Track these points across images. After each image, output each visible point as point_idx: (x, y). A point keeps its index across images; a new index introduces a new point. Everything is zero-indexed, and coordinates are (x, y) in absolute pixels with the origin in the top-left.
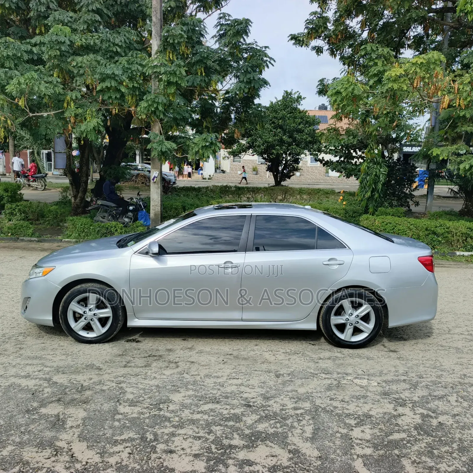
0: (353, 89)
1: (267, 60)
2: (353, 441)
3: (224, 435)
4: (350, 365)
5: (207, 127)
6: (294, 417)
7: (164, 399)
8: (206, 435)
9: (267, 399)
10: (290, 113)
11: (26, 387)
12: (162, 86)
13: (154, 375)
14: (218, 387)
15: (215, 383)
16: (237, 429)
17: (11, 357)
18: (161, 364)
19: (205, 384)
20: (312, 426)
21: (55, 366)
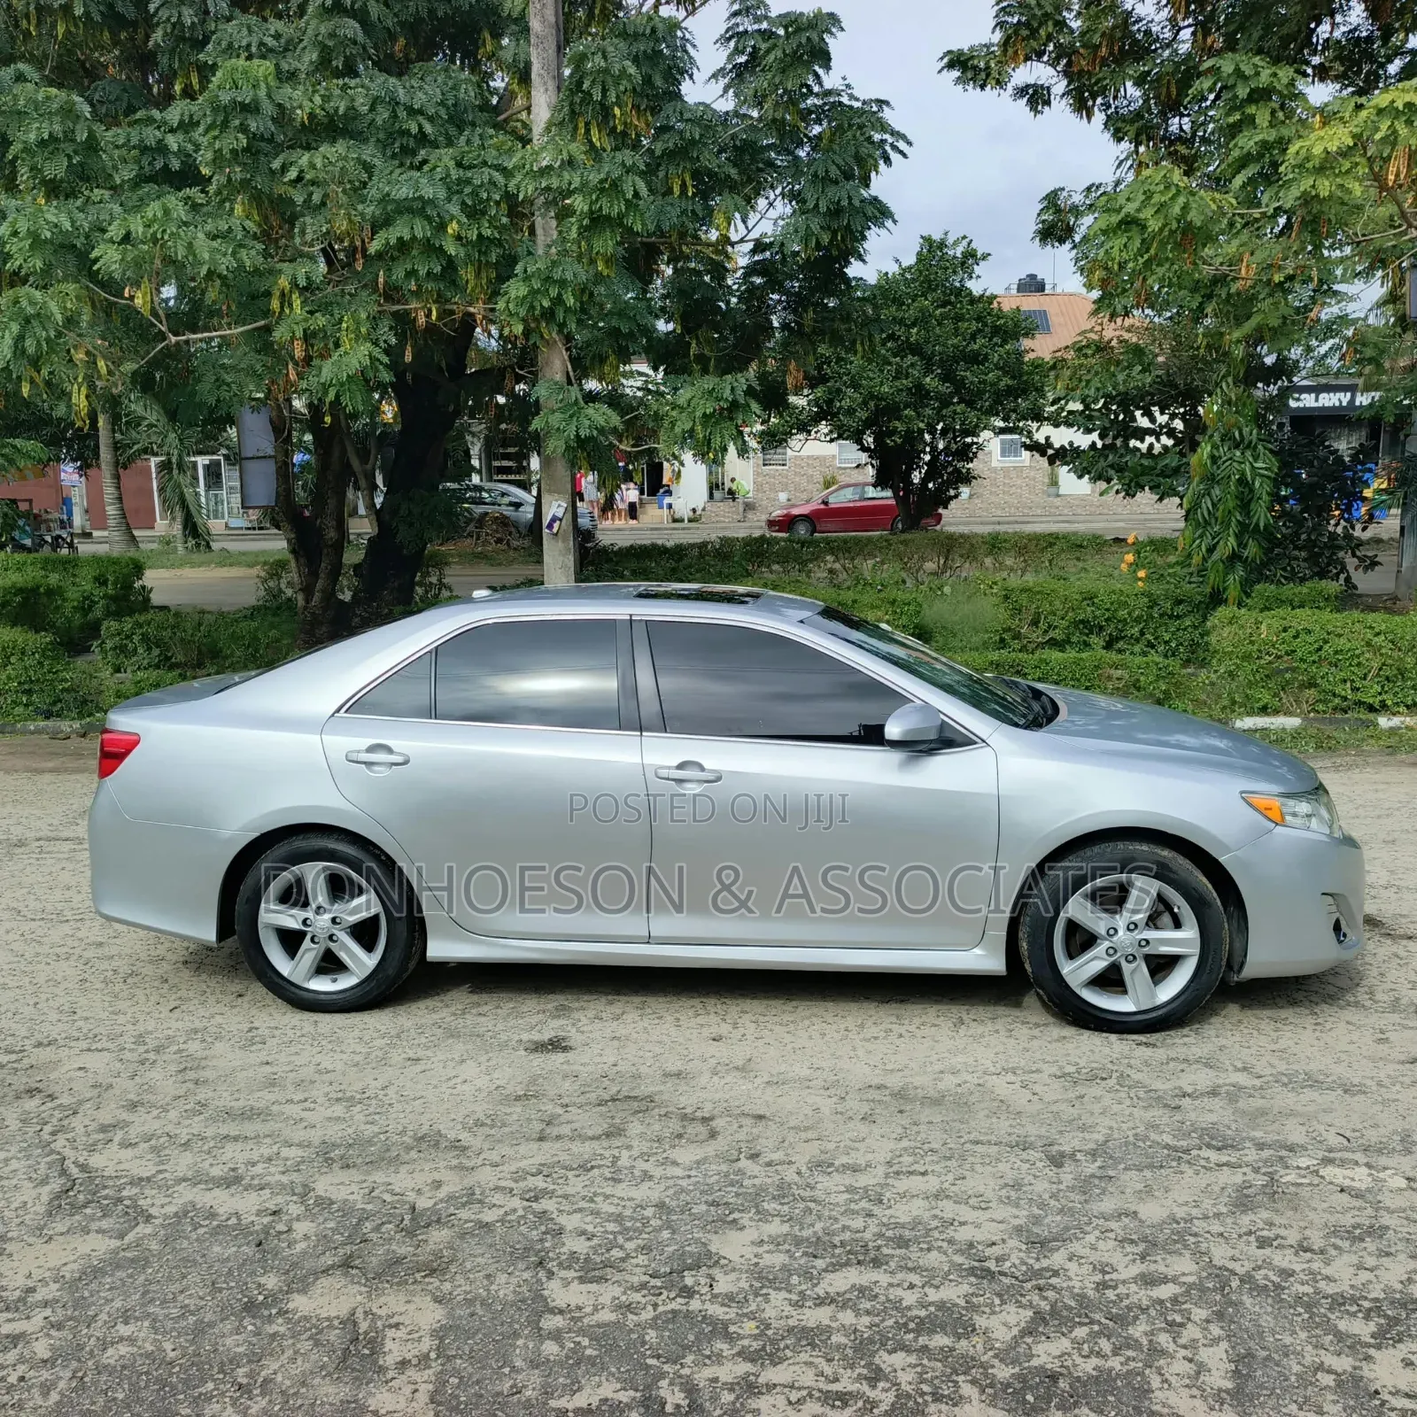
0: (1185, 208)
1: (883, 141)
2: (1383, 1403)
3: (925, 1388)
4: (1293, 1114)
5: (701, 359)
6: (1153, 1312)
7: (691, 1254)
8: (865, 1388)
9: (1042, 1245)
10: (943, 306)
11: (233, 1221)
12: (574, 229)
13: (642, 1165)
14: (864, 1204)
15: (850, 1190)
16: (967, 1364)
17: (173, 1115)
18: (657, 1127)
19: (818, 1194)
20: (1224, 1345)
21: (316, 1142)
